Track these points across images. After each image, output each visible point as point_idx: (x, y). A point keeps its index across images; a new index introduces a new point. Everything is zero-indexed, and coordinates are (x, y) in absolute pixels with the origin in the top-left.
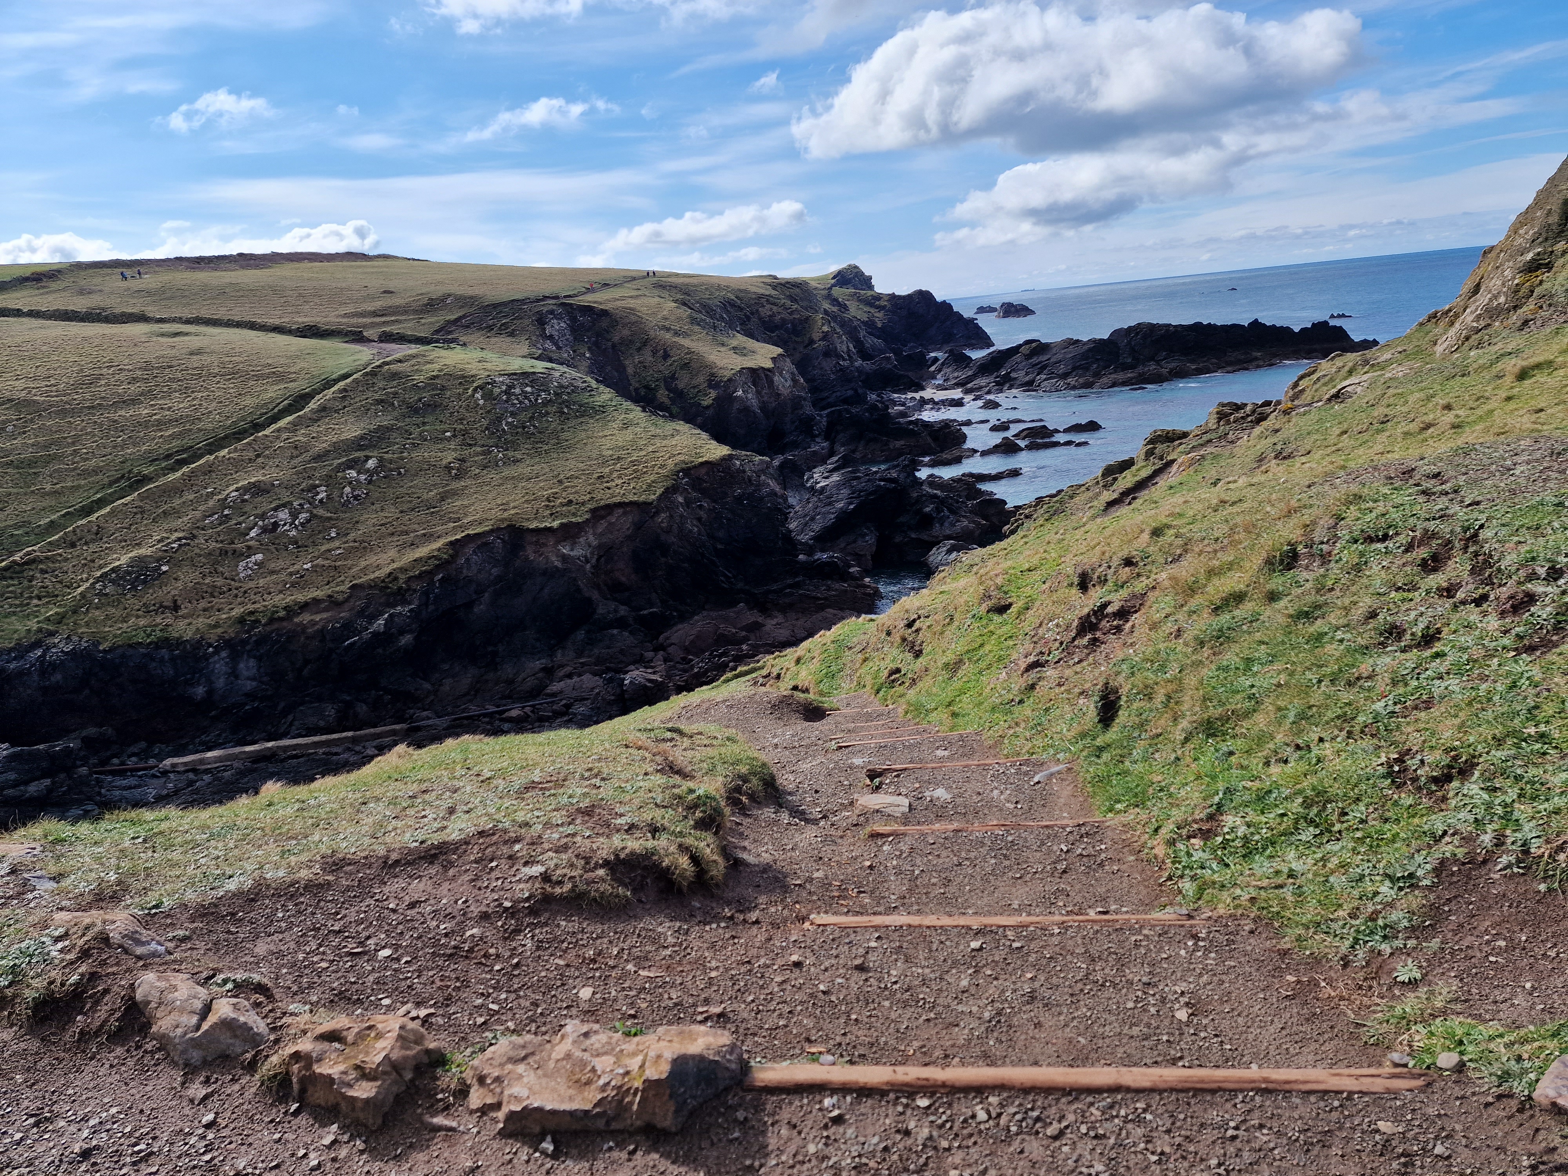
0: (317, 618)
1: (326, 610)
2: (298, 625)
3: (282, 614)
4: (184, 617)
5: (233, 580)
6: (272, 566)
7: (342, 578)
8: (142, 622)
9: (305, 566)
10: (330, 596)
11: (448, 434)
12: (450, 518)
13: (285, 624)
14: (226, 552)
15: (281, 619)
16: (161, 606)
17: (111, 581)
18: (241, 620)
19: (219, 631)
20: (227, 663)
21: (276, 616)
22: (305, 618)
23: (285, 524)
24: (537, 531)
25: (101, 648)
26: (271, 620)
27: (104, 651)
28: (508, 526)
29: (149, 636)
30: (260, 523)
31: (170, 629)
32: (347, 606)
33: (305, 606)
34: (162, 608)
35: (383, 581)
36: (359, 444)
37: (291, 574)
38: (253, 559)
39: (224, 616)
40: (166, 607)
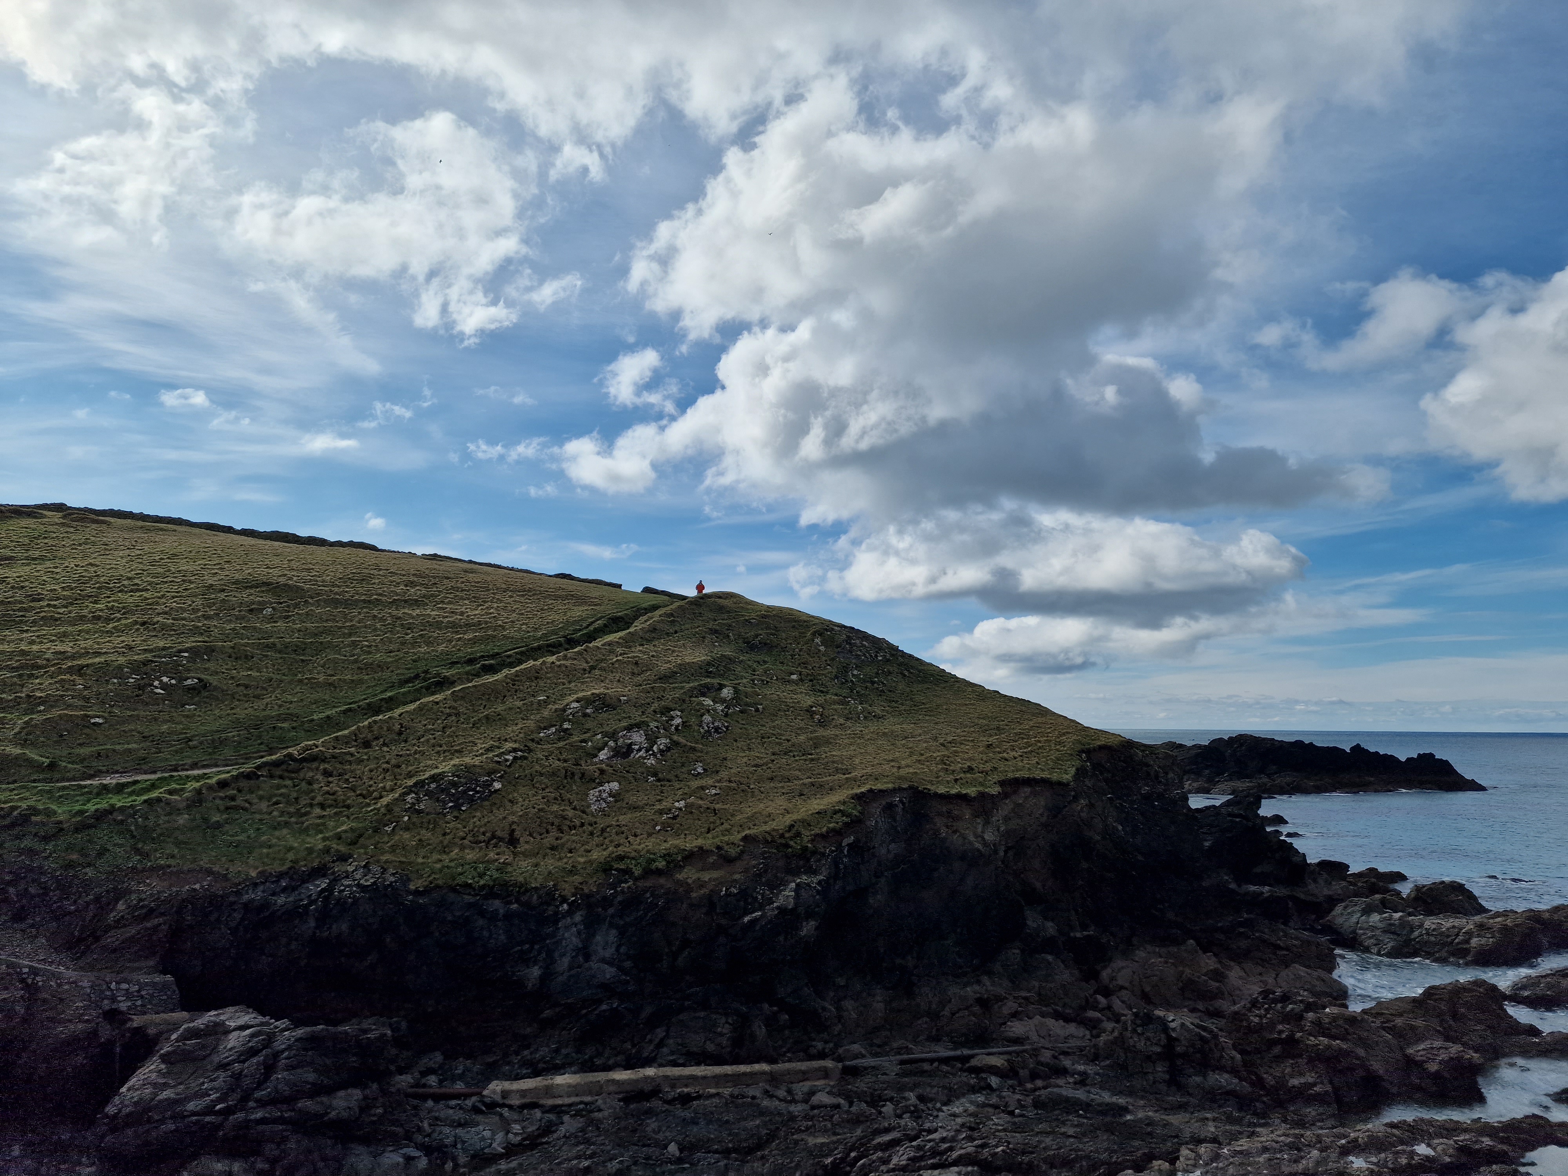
0: (706, 876)
1: (714, 867)
2: (679, 883)
3: (661, 864)
4: (526, 855)
5: (584, 812)
6: (632, 799)
7: (726, 826)
8: (470, 855)
9: (677, 804)
10: (719, 848)
11: (794, 677)
12: (837, 769)
13: (662, 881)
14: (573, 774)
15: (659, 872)
16: (493, 837)
17: (428, 793)
18: (606, 868)
19: (577, 879)
20: (579, 933)
21: (653, 866)
22: (689, 874)
23: (639, 750)
24: (946, 798)
25: (412, 887)
26: (648, 872)
27: (417, 893)
28: (911, 787)
29: (481, 875)
30: (611, 743)
31: (510, 869)
32: (739, 865)
33: (690, 857)
34: (494, 840)
35: (782, 836)
36: (705, 669)
37: (661, 812)
38: (606, 787)
39: (582, 860)
40: (501, 839)
